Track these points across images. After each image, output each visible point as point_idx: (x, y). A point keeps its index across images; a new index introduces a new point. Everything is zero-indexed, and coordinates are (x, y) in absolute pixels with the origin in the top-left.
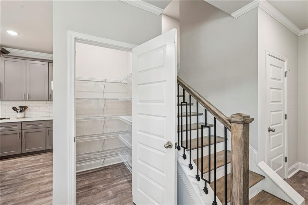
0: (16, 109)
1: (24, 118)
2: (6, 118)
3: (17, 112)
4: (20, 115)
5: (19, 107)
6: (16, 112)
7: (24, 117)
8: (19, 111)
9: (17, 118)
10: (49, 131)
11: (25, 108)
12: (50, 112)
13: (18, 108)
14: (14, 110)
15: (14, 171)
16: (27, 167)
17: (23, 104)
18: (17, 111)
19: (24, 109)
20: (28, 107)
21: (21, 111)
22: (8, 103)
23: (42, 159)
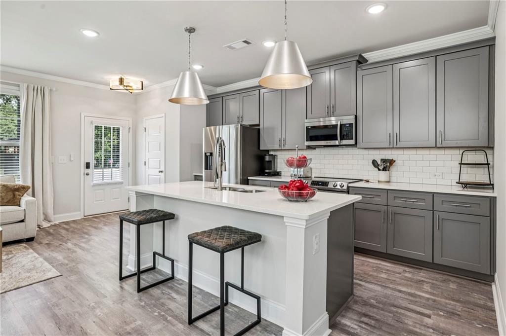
0: (376, 164)
1: (389, 182)
2: (364, 179)
3: (379, 170)
4: (383, 176)
5: (382, 160)
6: (377, 169)
7: (388, 180)
8: (381, 168)
9: (379, 181)
10: (441, 221)
11: (392, 162)
12: (437, 174)
13: (379, 162)
14: (375, 166)
15: (378, 288)
16: (400, 291)
17: (388, 155)
18: (379, 167)
19: (388, 164)
20: (395, 161)
21: (384, 169)
22: (366, 152)
23: (427, 283)
